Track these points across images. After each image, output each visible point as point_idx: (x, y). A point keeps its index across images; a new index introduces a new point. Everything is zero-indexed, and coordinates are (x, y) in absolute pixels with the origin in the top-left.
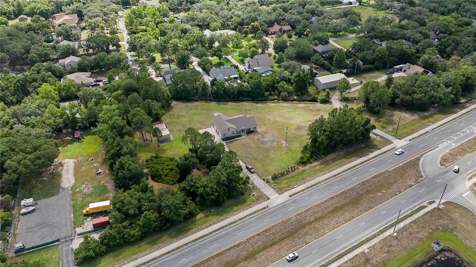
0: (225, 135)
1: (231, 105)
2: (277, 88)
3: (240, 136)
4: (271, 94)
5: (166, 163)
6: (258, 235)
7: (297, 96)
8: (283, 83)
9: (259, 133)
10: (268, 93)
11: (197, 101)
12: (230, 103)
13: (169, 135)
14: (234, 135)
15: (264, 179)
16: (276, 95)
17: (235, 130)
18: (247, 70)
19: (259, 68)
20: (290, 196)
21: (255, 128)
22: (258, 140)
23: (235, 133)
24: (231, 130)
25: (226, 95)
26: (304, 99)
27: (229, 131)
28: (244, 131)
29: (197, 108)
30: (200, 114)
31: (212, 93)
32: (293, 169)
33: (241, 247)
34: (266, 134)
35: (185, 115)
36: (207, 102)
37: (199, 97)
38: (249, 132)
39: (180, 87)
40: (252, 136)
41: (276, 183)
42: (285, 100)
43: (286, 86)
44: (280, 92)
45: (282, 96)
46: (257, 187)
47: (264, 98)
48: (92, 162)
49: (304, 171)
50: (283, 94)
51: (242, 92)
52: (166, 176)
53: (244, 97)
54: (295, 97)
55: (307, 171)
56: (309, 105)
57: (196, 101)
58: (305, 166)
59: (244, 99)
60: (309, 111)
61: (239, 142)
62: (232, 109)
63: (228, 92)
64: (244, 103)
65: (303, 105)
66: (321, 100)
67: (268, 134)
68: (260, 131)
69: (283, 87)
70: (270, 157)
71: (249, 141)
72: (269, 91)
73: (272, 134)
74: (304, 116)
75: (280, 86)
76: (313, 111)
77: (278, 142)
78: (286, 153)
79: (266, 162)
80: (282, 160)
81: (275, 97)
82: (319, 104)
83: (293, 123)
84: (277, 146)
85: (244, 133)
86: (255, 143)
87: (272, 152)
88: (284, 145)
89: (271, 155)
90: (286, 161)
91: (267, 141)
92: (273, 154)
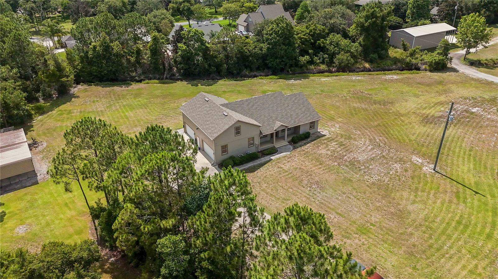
0: (224, 149)
1: (223, 84)
2: (323, 49)
3: (273, 151)
4: (311, 62)
7: (371, 61)
8: (336, 37)
9: (331, 140)
10: (307, 58)
11: (140, 81)
12: (221, 82)
13: (30, 161)
14: (253, 150)
16: (323, 63)
17: (255, 134)
18: (245, 33)
21: (313, 125)
22: (335, 157)
23: (257, 141)
24: (246, 134)
25: (210, 65)
27: (238, 137)
28: (280, 135)
29: (137, 95)
30: (145, 106)
31: (175, 62)
34: (352, 141)
35: (103, 109)
36: (164, 83)
37: (144, 73)
38: (298, 137)
39: (95, 47)
40: (308, 147)
42: (345, 68)
43: (344, 42)
44: (332, 56)
45: (340, 64)
50: (342, 57)
51: (248, 57)
53: (251, 70)
54: (367, 65)
56: (410, 76)
57: (138, 81)
59: (253, 74)
61: (276, 169)
62: (229, 92)
63: (216, 57)
64: (255, 80)
65: (395, 77)
66: (430, 65)
67: (355, 140)
68: (328, 134)
69: (337, 45)
70: (413, 216)
71: (309, 165)
72: (308, 53)
73: (370, 140)
74: (417, 96)
75: (331, 44)
76: (429, 85)
77: (400, 161)
78: (458, 197)
79: (413, 240)
80: (466, 227)
81: (323, 67)
82: (429, 73)
83: (403, 111)
84: (410, 173)
85: (284, 143)
86: (329, 169)
87: (405, 194)
88: (428, 169)
89: (410, 208)
90: (487, 230)
91: (367, 161)
92: (414, 202)
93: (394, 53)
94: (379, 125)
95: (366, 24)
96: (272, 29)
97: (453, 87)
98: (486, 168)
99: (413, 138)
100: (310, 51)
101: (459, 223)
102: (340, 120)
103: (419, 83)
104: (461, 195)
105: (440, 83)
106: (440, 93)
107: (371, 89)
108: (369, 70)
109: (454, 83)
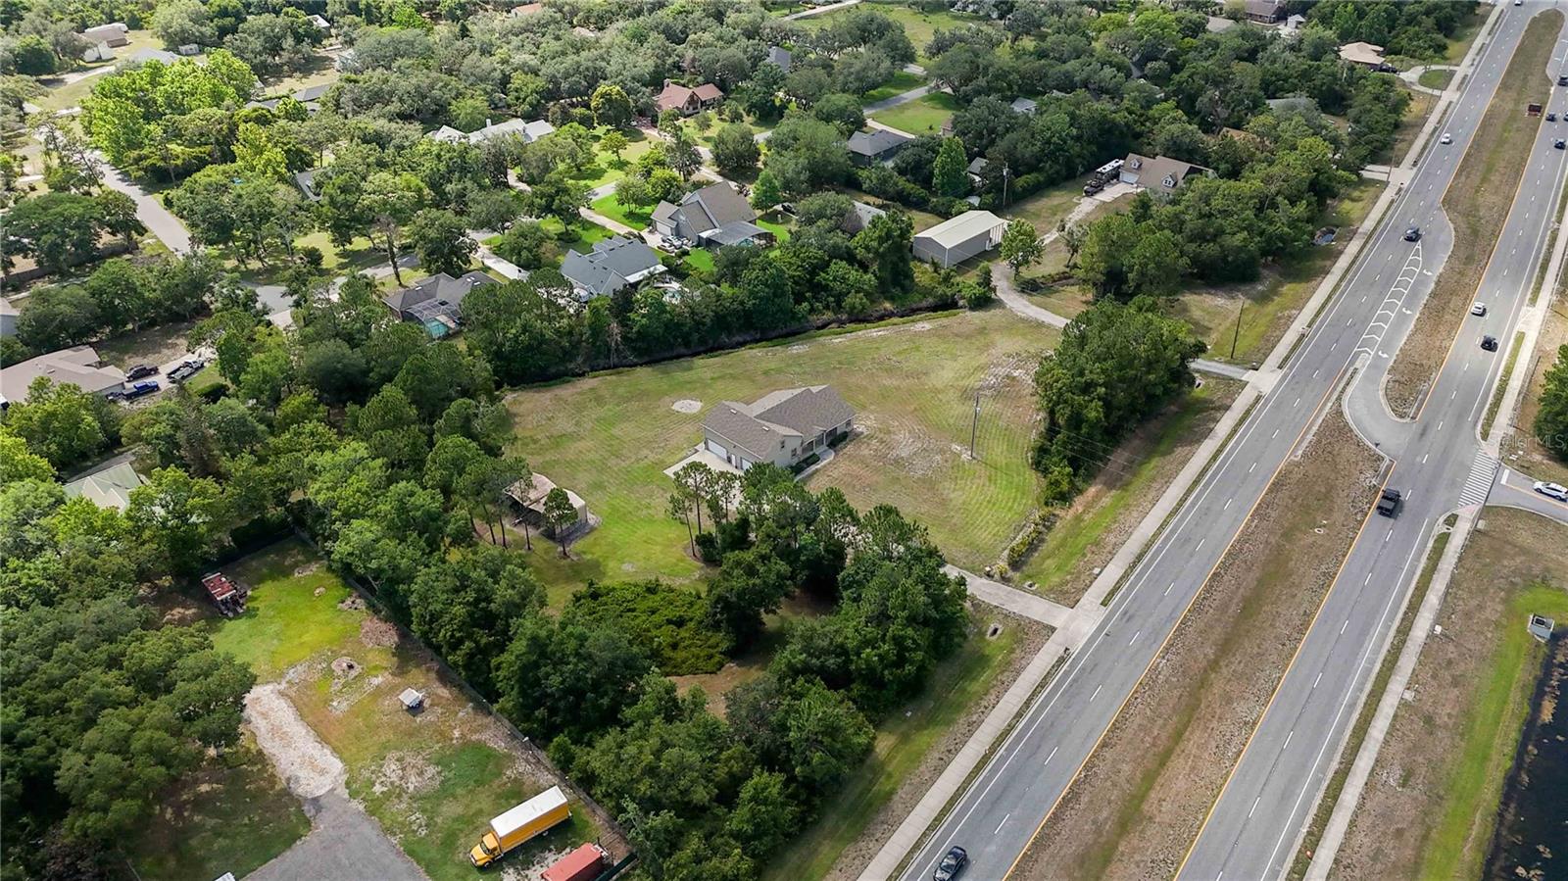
1: (703, 366)
2: (826, 288)
3: (815, 459)
4: (812, 310)
5: (642, 606)
6: (1104, 745)
7: (892, 299)
8: (839, 267)
9: (869, 438)
10: (805, 305)
11: (582, 375)
12: (699, 361)
15: (989, 575)
16: (827, 307)
17: (796, 444)
18: (677, 243)
19: (717, 231)
20: (1104, 604)
21: (847, 421)
22: (879, 456)
23: (800, 450)
25: (675, 337)
26: (914, 306)
27: (783, 452)
28: (820, 441)
29: (599, 401)
30: (625, 417)
31: (624, 337)
32: (1048, 523)
33: (1085, 799)
34: (892, 436)
35: (573, 429)
37: (585, 362)
38: (837, 440)
39: (515, 336)
40: (849, 448)
41: (1030, 577)
42: (860, 318)
43: (853, 274)
44: (839, 298)
45: (850, 309)
46: (989, 605)
47: (795, 325)
48: (353, 673)
49: (1078, 519)
50: (853, 298)
51: (727, 315)
52: (674, 646)
53: (730, 334)
54: (888, 305)
55: (1086, 517)
56: (945, 321)
57: (580, 376)
58: (1071, 505)
59: (734, 339)
60: (957, 339)
62: (721, 378)
63: (682, 325)
64: (744, 352)
65: (927, 326)
66: (970, 300)
67: (894, 433)
68: (865, 430)
69: (844, 279)
70: (954, 502)
71: (856, 469)
72: (806, 299)
73: (910, 432)
74: (954, 358)
75: (835, 279)
76: (968, 337)
77: (942, 451)
78: (990, 480)
79: (954, 521)
80: (994, 504)
81: (828, 315)
82: (968, 313)
83: (940, 385)
84: (949, 465)
85: (824, 447)
86: (877, 470)
87: (947, 484)
88: (966, 456)
89: (952, 496)
90: (1010, 504)
91: (910, 457)
92: (954, 490)
93: (922, 274)
94: (915, 409)
95: (881, 250)
96: (757, 277)
97: (997, 338)
98: (1017, 447)
99: (952, 421)
100: (807, 294)
101: (989, 502)
102: (872, 407)
103: (957, 335)
104: (993, 478)
105: (982, 331)
106: (981, 350)
107: (900, 353)
108: (891, 315)
109: (999, 329)
